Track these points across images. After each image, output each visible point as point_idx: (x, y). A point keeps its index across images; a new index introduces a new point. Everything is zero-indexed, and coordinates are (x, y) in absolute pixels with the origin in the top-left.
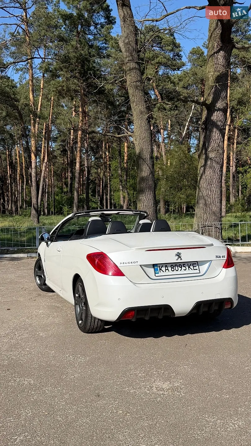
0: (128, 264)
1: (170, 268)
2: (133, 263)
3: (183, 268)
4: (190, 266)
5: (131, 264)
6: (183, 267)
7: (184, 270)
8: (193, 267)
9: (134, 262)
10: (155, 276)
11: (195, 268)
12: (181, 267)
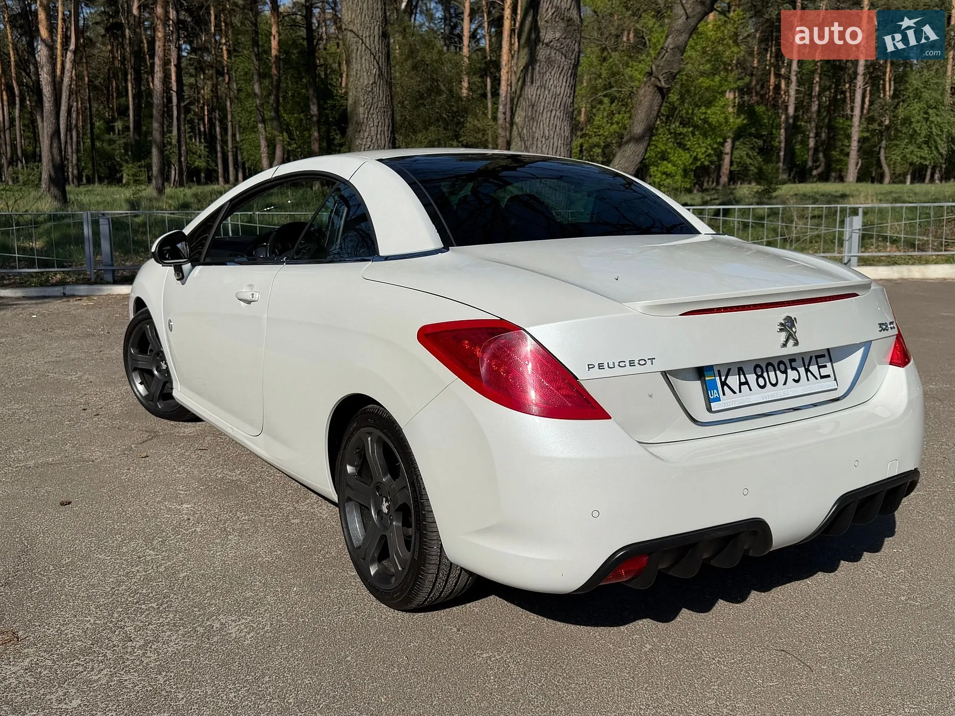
0: (617, 371)
1: (752, 378)
2: (636, 362)
3: (792, 374)
4: (809, 366)
5: (628, 370)
6: (789, 371)
7: (794, 380)
8: (819, 367)
9: (643, 362)
10: (709, 410)
11: (824, 372)
12: (785, 372)
